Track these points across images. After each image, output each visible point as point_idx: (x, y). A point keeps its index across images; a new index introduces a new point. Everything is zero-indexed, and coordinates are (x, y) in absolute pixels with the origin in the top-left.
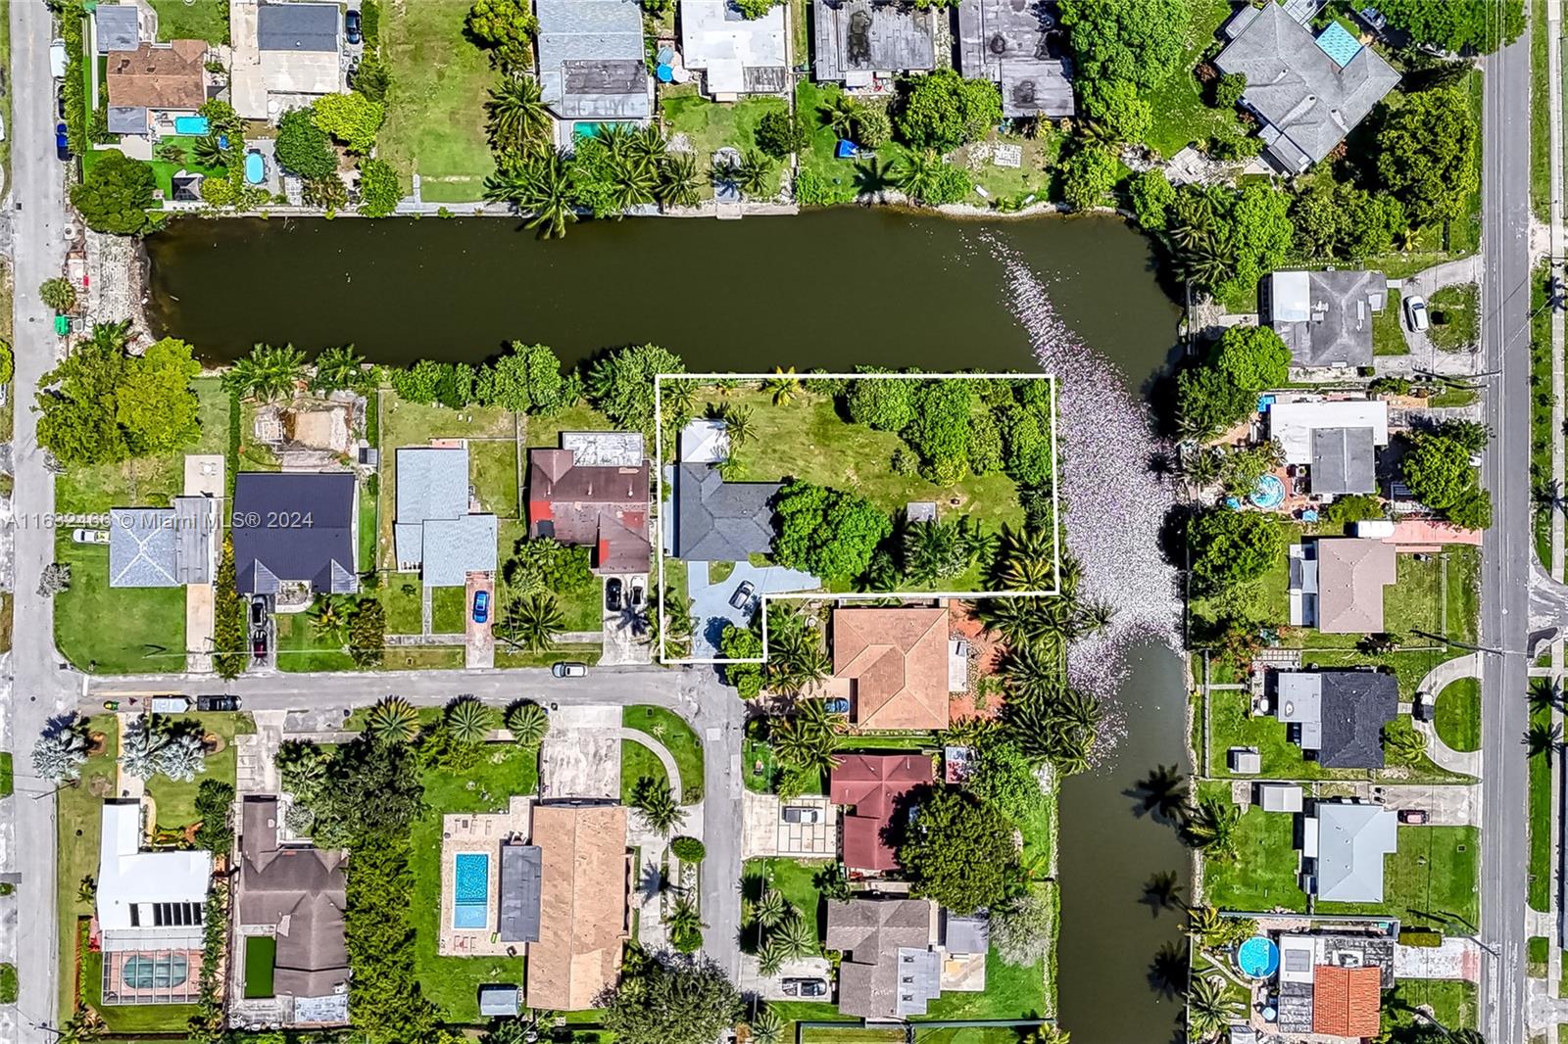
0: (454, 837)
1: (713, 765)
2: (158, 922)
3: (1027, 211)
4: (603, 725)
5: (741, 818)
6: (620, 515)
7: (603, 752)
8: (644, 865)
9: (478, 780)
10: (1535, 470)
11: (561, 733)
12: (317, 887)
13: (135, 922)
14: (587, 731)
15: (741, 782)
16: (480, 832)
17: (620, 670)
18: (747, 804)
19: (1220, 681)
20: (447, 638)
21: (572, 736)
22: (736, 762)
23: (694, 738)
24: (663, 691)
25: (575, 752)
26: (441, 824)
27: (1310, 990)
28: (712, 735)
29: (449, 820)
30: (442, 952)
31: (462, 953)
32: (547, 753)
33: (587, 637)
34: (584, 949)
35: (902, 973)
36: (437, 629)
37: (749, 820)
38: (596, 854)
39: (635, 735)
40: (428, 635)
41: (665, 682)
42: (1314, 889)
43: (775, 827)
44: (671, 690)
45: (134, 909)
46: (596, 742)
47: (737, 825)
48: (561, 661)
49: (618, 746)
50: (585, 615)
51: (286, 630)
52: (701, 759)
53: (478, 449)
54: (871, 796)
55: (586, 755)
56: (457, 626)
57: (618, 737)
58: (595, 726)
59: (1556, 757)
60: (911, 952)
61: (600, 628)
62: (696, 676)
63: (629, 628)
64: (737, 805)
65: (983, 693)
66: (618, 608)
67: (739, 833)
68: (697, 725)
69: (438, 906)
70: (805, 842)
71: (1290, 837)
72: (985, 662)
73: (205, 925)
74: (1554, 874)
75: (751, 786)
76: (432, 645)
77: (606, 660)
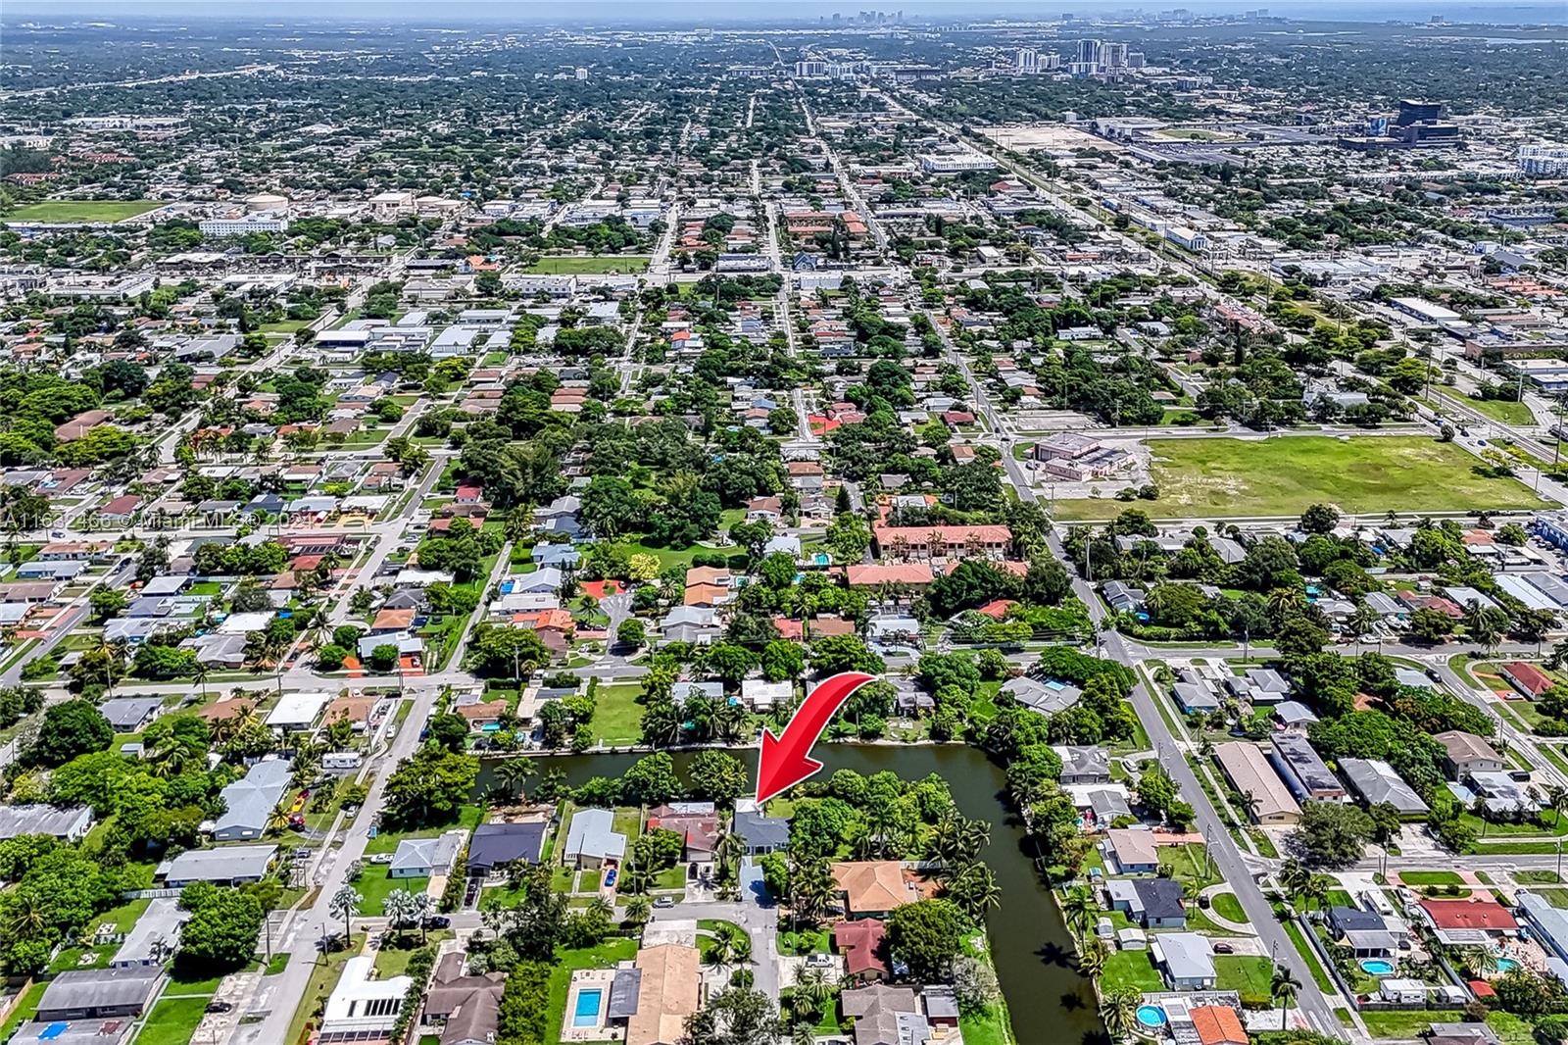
0: (579, 980)
1: (757, 944)
2: (367, 1013)
4: (685, 929)
5: (777, 968)
6: (700, 825)
7: (684, 940)
8: (710, 992)
9: (597, 955)
10: (1222, 816)
11: (656, 932)
12: (485, 986)
13: (351, 1014)
14: (673, 931)
15: (776, 952)
16: (598, 978)
17: (695, 904)
18: (780, 961)
20: (587, 894)
21: (663, 934)
22: (772, 943)
23: (744, 933)
24: (723, 912)
25: (665, 941)
26: (571, 975)
27: (1191, 1025)
28: (755, 931)
29: (576, 973)
30: (563, 1040)
31: (577, 1040)
32: (644, 941)
33: (675, 891)
34: (669, 1012)
35: (900, 1024)
36: (581, 890)
37: (783, 967)
38: (679, 967)
39: (704, 932)
40: (575, 893)
41: (724, 908)
42: (1173, 979)
44: (728, 912)
45: (353, 1004)
46: (679, 936)
47: (774, 972)
48: (659, 901)
49: (694, 937)
50: (675, 881)
51: (487, 893)
52: (749, 943)
54: (863, 937)
55: (674, 940)
56: (594, 887)
57: (694, 933)
58: (679, 929)
59: (1297, 923)
60: (903, 1014)
61: (683, 887)
62: (743, 906)
63: (701, 887)
64: (775, 963)
66: (696, 877)
67: (776, 976)
68: (746, 928)
69: (562, 1017)
71: (1148, 962)
72: (927, 892)
73: (398, 1015)
74: (1329, 977)
75: (782, 953)
76: (577, 897)
77: (687, 900)
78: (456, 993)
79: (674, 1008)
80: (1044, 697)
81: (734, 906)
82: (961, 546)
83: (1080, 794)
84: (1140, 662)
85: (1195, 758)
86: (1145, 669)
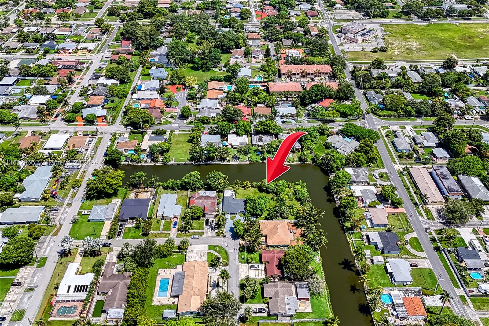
0: (161, 274)
1: (231, 258)
2: (74, 292)
3: (294, 163)
4: (203, 249)
5: (239, 270)
6: (210, 203)
7: (202, 255)
8: (212, 281)
9: (169, 261)
10: (412, 200)
11: (192, 251)
12: (122, 280)
13: (68, 292)
14: (199, 250)
15: (238, 261)
16: (168, 273)
17: (208, 237)
18: (240, 266)
19: (355, 238)
20: (165, 232)
21: (195, 252)
22: (237, 257)
23: (226, 252)
24: (218, 242)
25: (195, 255)
26: (158, 271)
27: (403, 305)
28: (230, 251)
29: (160, 270)
30: (153, 304)
31: (159, 304)
32: (187, 256)
33: (200, 231)
34: (195, 295)
35: (287, 302)
36: (163, 230)
37: (241, 270)
38: (200, 272)
39: (211, 251)
40: (161, 231)
41: (219, 240)
42: (395, 281)
43: (248, 271)
44: (220, 241)
45: (69, 287)
46: (201, 253)
47: (238, 271)
48: (193, 236)
49: (206, 253)
50: (200, 227)
51: (127, 230)
52: (228, 257)
53: (178, 197)
54: (273, 258)
55: (198, 256)
56: (168, 229)
57: (207, 252)
58: (200, 249)
60: (288, 297)
61: (203, 229)
62: (226, 239)
63: (210, 229)
64: (238, 267)
65: (298, 241)
66: (208, 225)
67: (238, 273)
68: (227, 249)
69: (153, 292)
70: (256, 275)
71: (385, 271)
72: (298, 235)
73: (87, 293)
74: (457, 279)
75: (241, 262)
76: (162, 233)
77: (204, 235)
78: (111, 283)
79: (197, 293)
80: (344, 145)
81: (222, 239)
82: (312, 74)
83: (357, 190)
84: (380, 127)
85: (401, 173)
86: (381, 130)
